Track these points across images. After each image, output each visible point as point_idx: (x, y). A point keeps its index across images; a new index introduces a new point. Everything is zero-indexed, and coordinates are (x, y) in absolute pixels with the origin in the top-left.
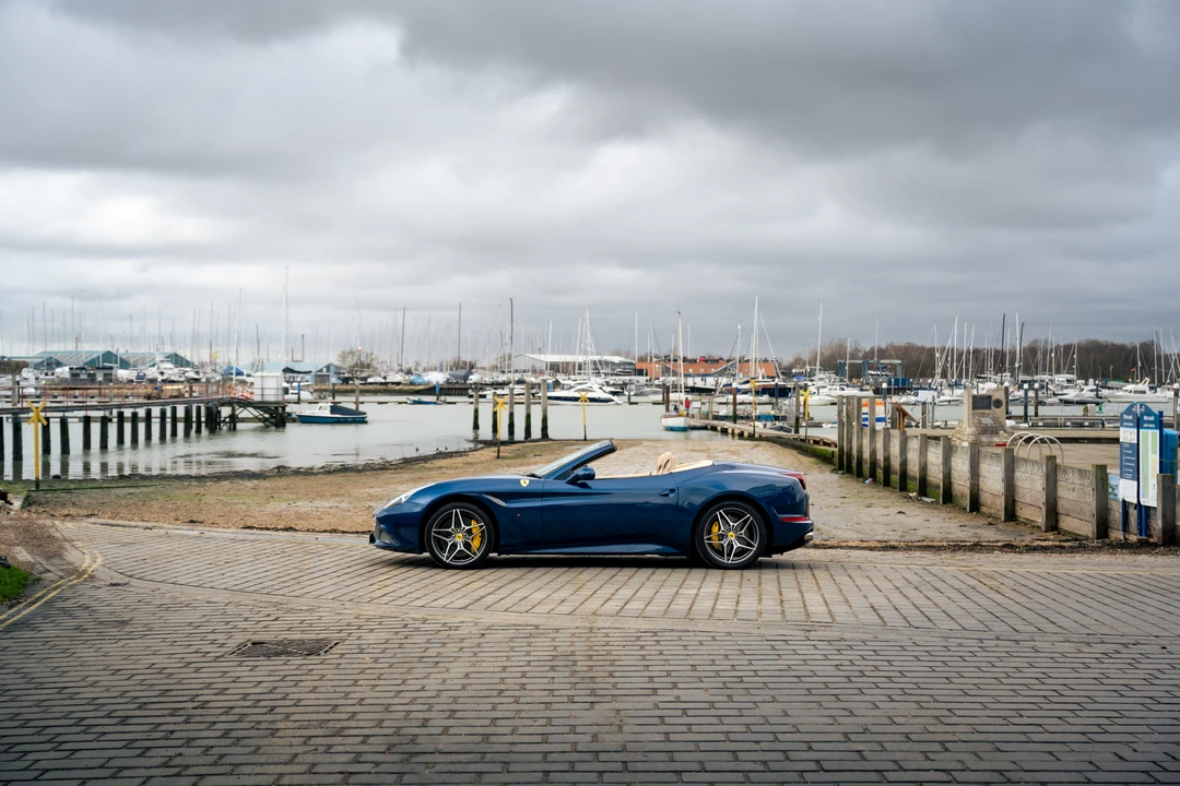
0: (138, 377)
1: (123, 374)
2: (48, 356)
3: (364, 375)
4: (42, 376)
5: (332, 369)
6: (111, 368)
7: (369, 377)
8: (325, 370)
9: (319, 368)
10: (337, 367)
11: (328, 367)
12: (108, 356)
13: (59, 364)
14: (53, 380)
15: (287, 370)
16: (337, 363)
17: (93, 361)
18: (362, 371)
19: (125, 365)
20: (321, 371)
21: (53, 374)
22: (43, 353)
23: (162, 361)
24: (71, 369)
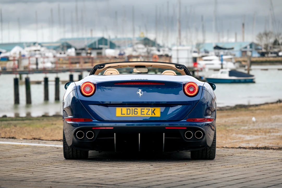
0: (120, 54)
1: (109, 52)
2: (63, 41)
3: (276, 50)
4: (58, 55)
5: (253, 47)
6: (101, 49)
7: (280, 51)
8: (249, 47)
9: (244, 45)
10: (257, 45)
11: (251, 45)
12: (103, 41)
13: (69, 47)
14: (64, 58)
15: (217, 48)
16: (256, 41)
17: (92, 45)
18: (274, 48)
19: (112, 46)
20: (246, 48)
21: (65, 53)
22: (62, 39)
23: (137, 44)
24: (76, 49)
